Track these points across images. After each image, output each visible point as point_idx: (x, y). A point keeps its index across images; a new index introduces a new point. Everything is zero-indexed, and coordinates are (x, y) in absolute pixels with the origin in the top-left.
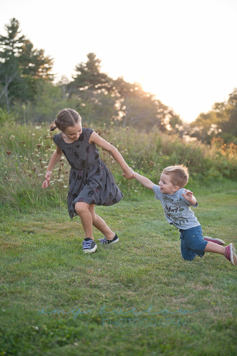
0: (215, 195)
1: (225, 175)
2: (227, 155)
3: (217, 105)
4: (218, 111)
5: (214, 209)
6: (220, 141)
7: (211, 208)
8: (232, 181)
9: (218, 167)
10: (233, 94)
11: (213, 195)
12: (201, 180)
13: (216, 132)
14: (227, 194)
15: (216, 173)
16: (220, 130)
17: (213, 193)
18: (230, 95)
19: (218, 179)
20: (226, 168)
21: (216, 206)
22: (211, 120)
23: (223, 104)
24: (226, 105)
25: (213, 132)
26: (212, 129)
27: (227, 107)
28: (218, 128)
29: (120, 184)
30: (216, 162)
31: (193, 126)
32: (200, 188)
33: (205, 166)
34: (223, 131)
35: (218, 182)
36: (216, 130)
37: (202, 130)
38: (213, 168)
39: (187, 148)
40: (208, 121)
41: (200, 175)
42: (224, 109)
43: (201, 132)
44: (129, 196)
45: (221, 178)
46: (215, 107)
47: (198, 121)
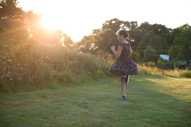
0: (102, 85)
1: (106, 74)
2: (107, 62)
3: (95, 31)
4: (96, 35)
5: (103, 93)
6: (102, 53)
7: (101, 93)
8: (111, 77)
9: (102, 69)
10: (105, 24)
11: (101, 86)
12: (93, 76)
13: (95, 49)
14: (109, 85)
15: (102, 72)
16: (97, 47)
17: (101, 84)
18: (103, 24)
19: (102, 76)
20: (107, 69)
21: (104, 91)
22: (91, 41)
23: (99, 30)
24: (101, 31)
25: (93, 48)
26: (92, 47)
27: (101, 32)
28: (95, 46)
29: (44, 78)
30: (101, 65)
31: (79, 44)
32: (92, 82)
33: (94, 68)
34: (99, 47)
35: (103, 78)
36: (94, 47)
37: (86, 47)
38: (99, 69)
39: (84, 57)
40: (89, 41)
41: (92, 73)
42: (99, 33)
43: (85, 48)
44: (51, 86)
45: (104, 75)
46: (93, 32)
47: (83, 41)
